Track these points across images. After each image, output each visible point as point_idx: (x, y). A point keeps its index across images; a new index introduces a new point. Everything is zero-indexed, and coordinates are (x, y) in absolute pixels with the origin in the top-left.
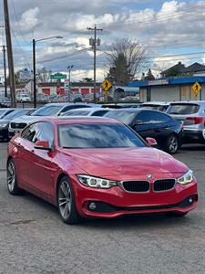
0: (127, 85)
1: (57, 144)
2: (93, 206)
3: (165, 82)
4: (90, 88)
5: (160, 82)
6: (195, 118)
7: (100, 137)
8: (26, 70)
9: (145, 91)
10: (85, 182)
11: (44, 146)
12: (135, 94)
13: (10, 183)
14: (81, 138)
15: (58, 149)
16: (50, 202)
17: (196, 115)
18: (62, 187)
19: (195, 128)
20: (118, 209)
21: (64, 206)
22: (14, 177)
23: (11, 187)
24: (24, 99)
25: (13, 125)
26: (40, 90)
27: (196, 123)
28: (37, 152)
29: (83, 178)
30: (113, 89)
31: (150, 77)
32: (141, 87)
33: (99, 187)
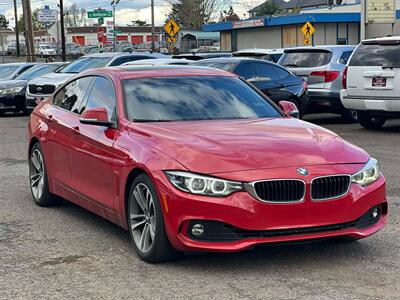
0: (200, 29)
1: (122, 115)
2: (198, 229)
3: (259, 23)
4: (145, 35)
5: (251, 24)
6: (325, 73)
7: (188, 99)
8: (47, 7)
9: (229, 37)
10: (183, 185)
11: (97, 118)
12: (212, 42)
13: (36, 185)
14: (155, 102)
15: (126, 123)
16: (112, 220)
17: (327, 68)
18: (136, 193)
19: (326, 88)
20: (246, 234)
21: (140, 228)
22: (42, 174)
23: (38, 193)
24: (46, 52)
25: (33, 89)
26: (69, 39)
27: (327, 81)
28: (85, 131)
29: (178, 178)
30: (180, 36)
31: (233, 18)
32: (222, 32)
33: (209, 194)
